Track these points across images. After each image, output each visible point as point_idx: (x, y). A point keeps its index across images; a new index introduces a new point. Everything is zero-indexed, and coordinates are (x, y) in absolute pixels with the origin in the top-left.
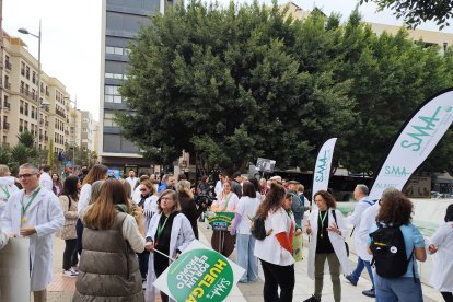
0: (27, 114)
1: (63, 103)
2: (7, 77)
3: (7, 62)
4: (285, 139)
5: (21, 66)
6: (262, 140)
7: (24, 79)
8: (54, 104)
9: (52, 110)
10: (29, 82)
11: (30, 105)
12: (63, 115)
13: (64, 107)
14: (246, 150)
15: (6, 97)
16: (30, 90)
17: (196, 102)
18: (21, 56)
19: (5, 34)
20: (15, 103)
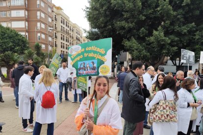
0: (64, 40)
1: (79, 34)
2: (55, 25)
3: (55, 18)
4: (197, 37)
5: (61, 19)
6: (176, 39)
7: (62, 25)
8: (75, 35)
9: (75, 38)
10: (65, 26)
11: (65, 36)
12: (79, 40)
13: (79, 37)
14: (162, 47)
15: (55, 33)
16: (65, 30)
17: (126, 15)
18: (61, 15)
19: (54, 6)
20: (59, 35)
